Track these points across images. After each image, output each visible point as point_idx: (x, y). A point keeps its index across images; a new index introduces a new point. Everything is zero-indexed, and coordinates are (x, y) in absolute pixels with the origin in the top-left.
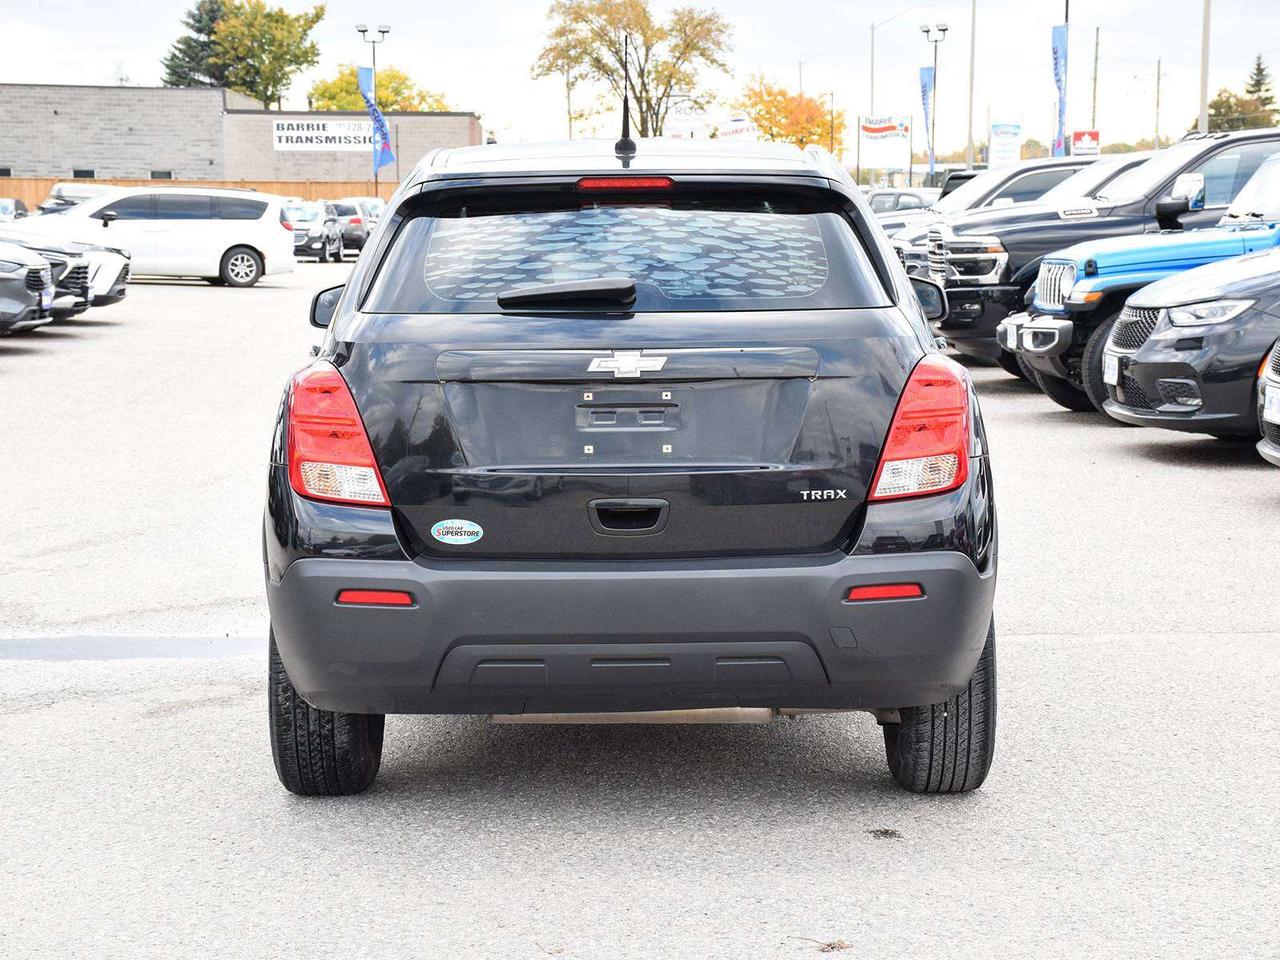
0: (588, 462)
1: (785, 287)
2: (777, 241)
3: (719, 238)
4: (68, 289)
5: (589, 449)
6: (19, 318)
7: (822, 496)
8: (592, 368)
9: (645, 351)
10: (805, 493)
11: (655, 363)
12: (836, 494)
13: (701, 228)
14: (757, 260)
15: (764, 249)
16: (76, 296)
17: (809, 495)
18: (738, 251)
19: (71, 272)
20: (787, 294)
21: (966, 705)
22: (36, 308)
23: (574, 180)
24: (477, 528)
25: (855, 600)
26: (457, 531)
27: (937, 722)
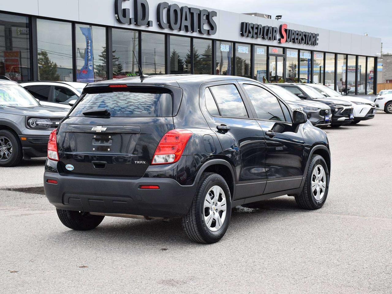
0: (93, 152)
1: (141, 111)
2: (145, 100)
3: (133, 99)
4: (343, 115)
5: (94, 149)
6: (317, 123)
7: (140, 163)
8: (92, 130)
9: (103, 126)
10: (136, 162)
11: (104, 129)
12: (143, 162)
13: (130, 97)
14: (138, 105)
15: (141, 102)
16: (346, 117)
17: (137, 162)
18: (135, 103)
19: (344, 111)
20: (141, 113)
21: (191, 219)
22: (323, 120)
23: (107, 85)
24: (73, 167)
25: (142, 189)
26: (70, 167)
27: (186, 223)
